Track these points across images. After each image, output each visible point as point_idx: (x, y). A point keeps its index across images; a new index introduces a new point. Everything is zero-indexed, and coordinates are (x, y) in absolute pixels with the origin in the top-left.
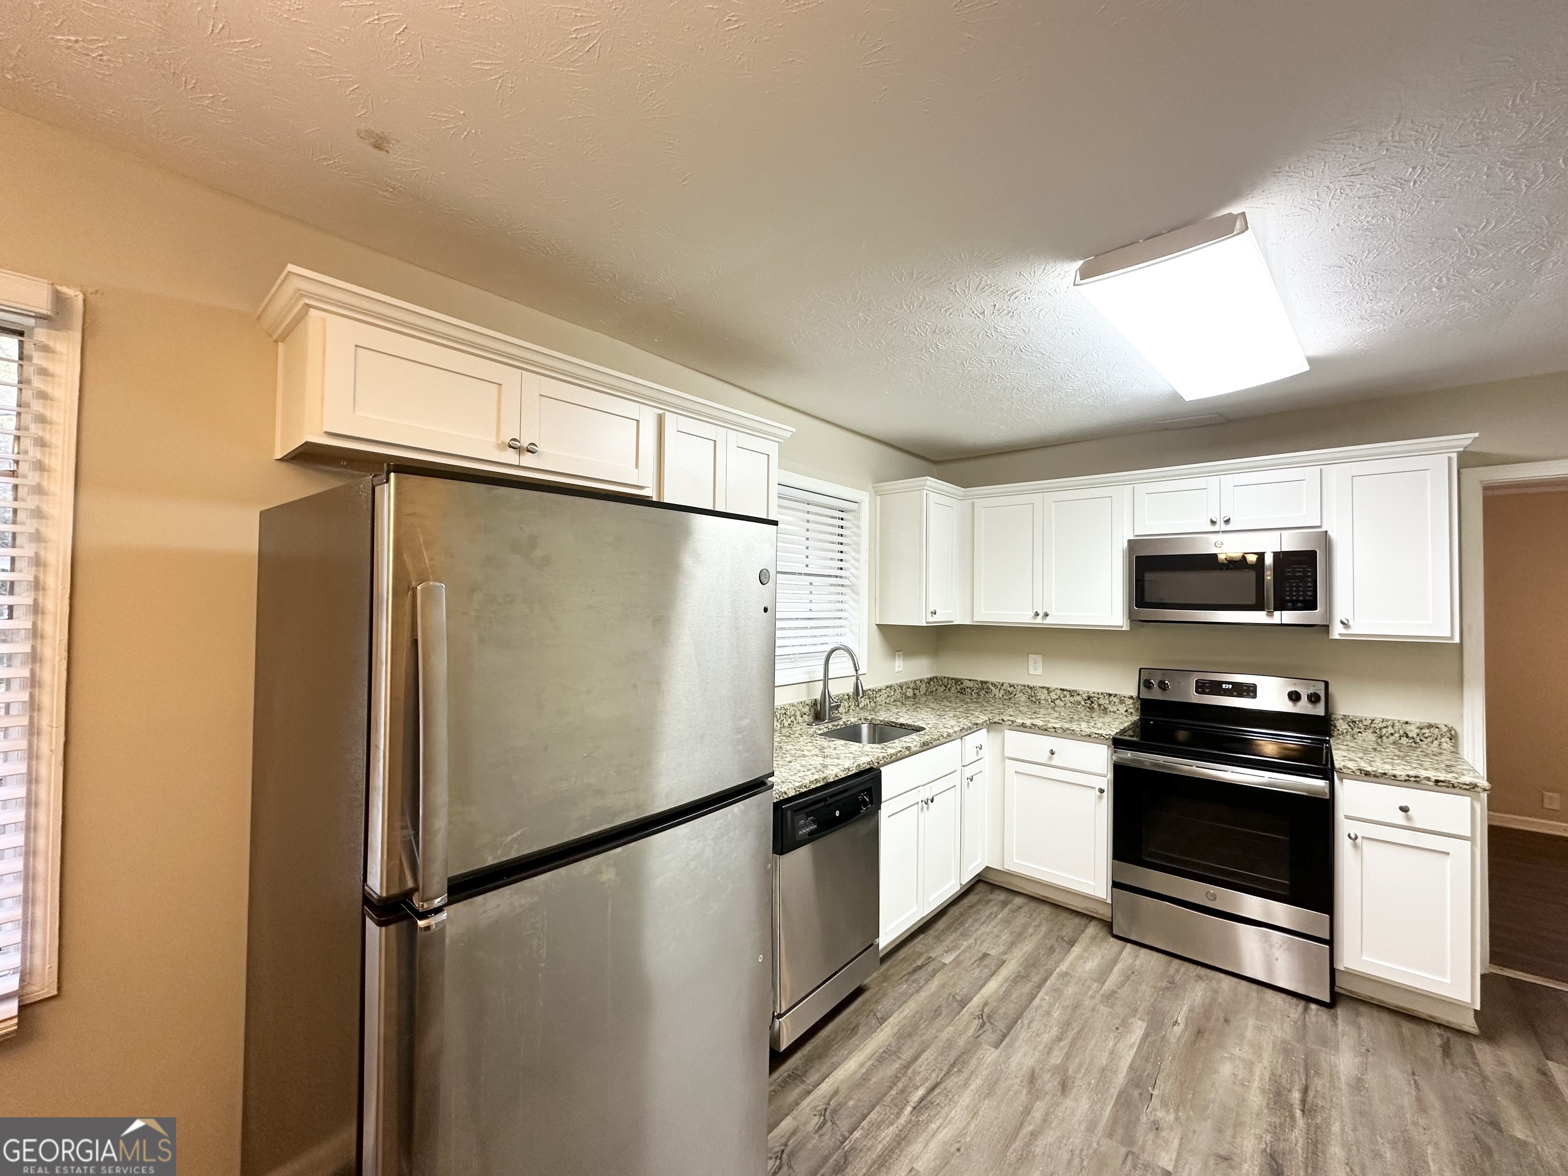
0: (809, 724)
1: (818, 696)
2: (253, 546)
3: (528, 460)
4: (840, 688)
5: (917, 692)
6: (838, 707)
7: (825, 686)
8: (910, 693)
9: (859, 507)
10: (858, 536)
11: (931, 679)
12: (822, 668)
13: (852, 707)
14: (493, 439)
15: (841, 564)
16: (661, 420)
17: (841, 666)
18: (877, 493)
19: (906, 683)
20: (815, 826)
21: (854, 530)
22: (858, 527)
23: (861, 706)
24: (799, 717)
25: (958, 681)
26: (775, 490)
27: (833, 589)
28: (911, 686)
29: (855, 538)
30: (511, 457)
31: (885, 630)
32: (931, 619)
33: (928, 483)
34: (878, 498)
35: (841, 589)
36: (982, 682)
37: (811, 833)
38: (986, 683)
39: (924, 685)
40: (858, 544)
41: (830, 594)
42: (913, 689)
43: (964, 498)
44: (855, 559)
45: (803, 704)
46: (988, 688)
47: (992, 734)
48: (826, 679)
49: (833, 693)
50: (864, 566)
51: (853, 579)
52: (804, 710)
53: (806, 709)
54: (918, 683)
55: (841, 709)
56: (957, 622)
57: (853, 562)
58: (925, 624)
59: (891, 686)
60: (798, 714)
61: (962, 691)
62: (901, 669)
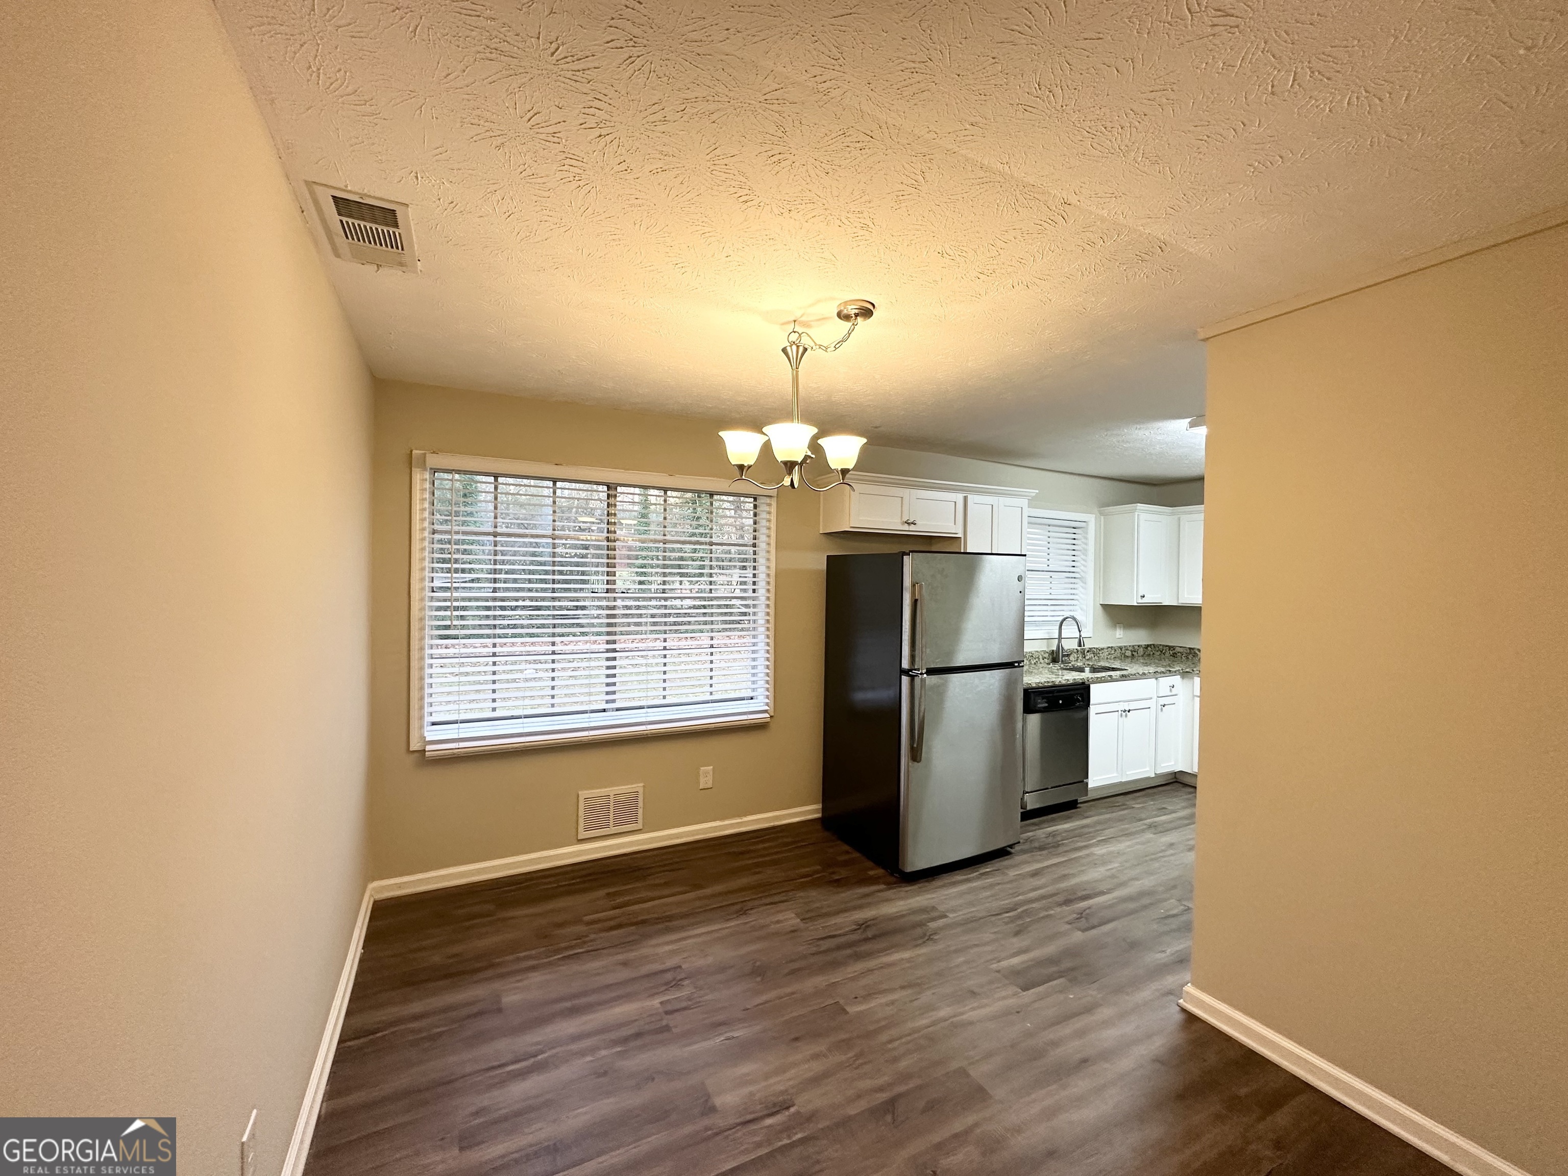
0: (1049, 664)
1: (1055, 649)
2: (825, 567)
3: (912, 528)
4: (1070, 645)
5: (1135, 654)
6: (1068, 655)
7: (1059, 642)
8: (1128, 653)
9: (1087, 525)
10: (1086, 544)
11: (1148, 646)
12: (1057, 631)
13: (1080, 658)
14: (900, 521)
15: (1074, 564)
16: (965, 498)
17: (1070, 631)
18: (1101, 514)
19: (1125, 646)
20: (1047, 705)
21: (1083, 540)
22: (1086, 538)
23: (1087, 658)
24: (1041, 660)
25: (1170, 648)
26: (1025, 520)
27: (1067, 580)
28: (1130, 648)
29: (1084, 546)
30: (906, 527)
31: (1107, 608)
32: (1140, 601)
33: (1138, 508)
34: (1102, 517)
35: (1073, 581)
36: (1190, 649)
37: (1045, 708)
38: (1193, 649)
39: (1142, 649)
40: (1086, 550)
41: (1065, 583)
42: (1132, 651)
43: (1173, 514)
44: (1084, 560)
45: (1045, 652)
46: (1195, 653)
47: (1186, 681)
48: (1060, 638)
49: (1066, 648)
50: (1091, 565)
51: (1082, 574)
52: (1045, 656)
53: (1046, 655)
54: (1136, 647)
55: (1072, 658)
56: (1166, 603)
57: (1082, 562)
58: (1136, 604)
59: (1112, 647)
60: (1041, 657)
61: (1174, 655)
62: (1121, 636)
